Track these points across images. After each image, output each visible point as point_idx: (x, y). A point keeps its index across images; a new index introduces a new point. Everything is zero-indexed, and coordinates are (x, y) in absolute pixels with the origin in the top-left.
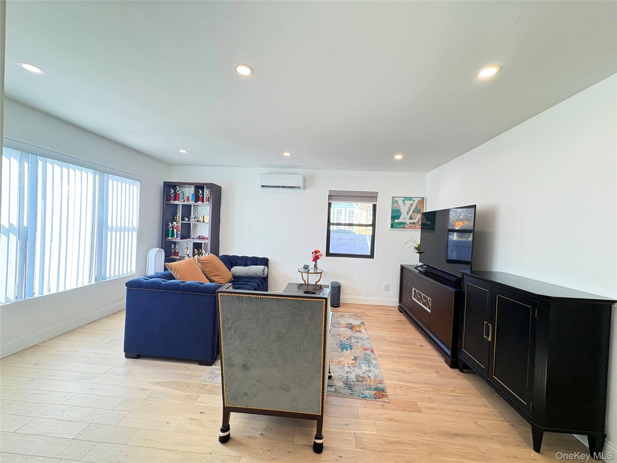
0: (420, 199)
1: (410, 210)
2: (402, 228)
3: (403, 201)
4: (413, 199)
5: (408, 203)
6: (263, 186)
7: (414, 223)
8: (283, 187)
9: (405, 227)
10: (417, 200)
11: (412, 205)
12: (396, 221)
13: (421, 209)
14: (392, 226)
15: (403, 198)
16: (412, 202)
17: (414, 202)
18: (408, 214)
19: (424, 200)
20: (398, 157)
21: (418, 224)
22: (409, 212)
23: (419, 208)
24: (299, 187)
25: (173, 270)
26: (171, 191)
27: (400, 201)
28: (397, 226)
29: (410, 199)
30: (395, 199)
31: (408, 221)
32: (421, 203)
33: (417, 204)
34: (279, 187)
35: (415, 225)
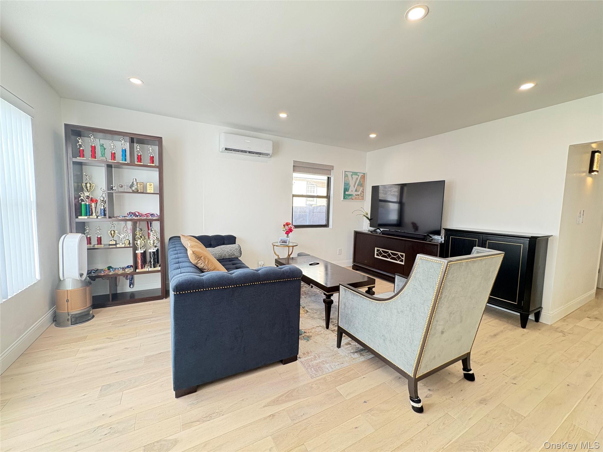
0: (362, 174)
1: (356, 183)
2: (350, 199)
3: (352, 175)
4: (358, 174)
5: (355, 177)
6: (226, 149)
7: (358, 195)
8: (250, 152)
9: (353, 198)
10: (360, 175)
11: (357, 179)
12: (347, 193)
13: (363, 183)
14: (344, 198)
15: (352, 173)
16: (357, 176)
17: (358, 177)
18: (354, 187)
19: (365, 175)
20: (373, 136)
21: (360, 195)
22: (355, 185)
23: (362, 183)
24: (267, 155)
25: (202, 258)
26: (79, 142)
27: (349, 175)
28: (347, 197)
29: (356, 173)
30: (346, 173)
31: (354, 193)
32: (363, 177)
33: (360, 179)
34: (245, 152)
35: (358, 196)
